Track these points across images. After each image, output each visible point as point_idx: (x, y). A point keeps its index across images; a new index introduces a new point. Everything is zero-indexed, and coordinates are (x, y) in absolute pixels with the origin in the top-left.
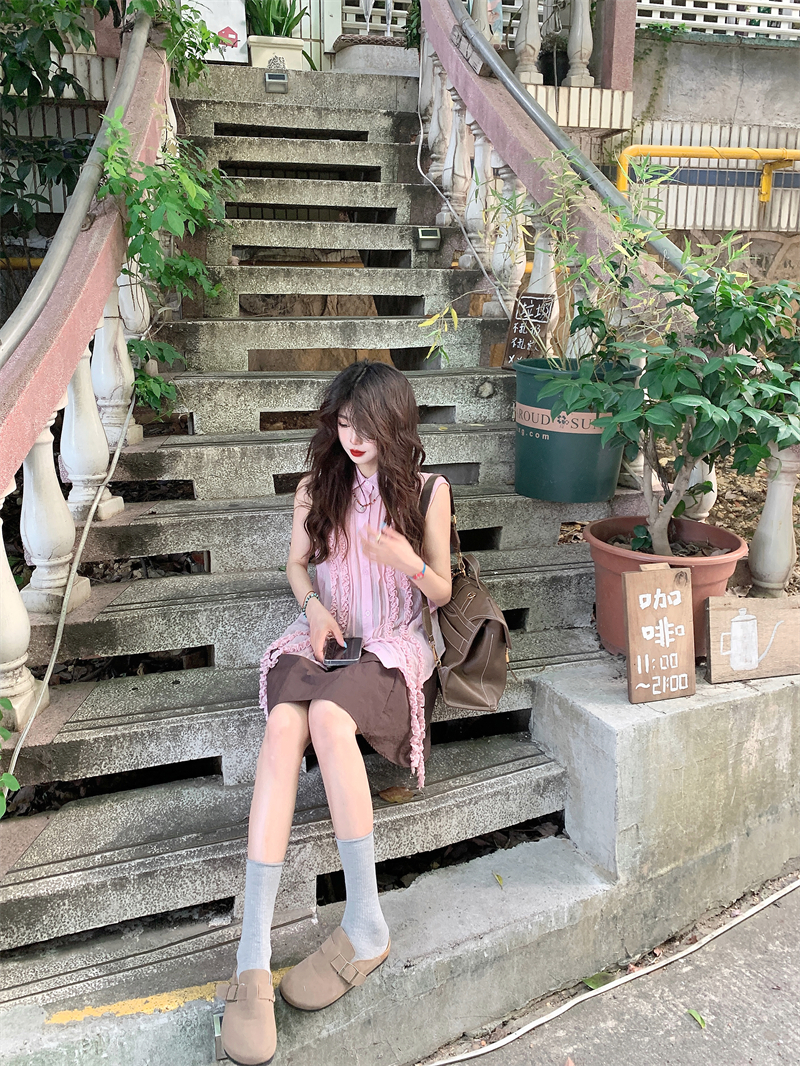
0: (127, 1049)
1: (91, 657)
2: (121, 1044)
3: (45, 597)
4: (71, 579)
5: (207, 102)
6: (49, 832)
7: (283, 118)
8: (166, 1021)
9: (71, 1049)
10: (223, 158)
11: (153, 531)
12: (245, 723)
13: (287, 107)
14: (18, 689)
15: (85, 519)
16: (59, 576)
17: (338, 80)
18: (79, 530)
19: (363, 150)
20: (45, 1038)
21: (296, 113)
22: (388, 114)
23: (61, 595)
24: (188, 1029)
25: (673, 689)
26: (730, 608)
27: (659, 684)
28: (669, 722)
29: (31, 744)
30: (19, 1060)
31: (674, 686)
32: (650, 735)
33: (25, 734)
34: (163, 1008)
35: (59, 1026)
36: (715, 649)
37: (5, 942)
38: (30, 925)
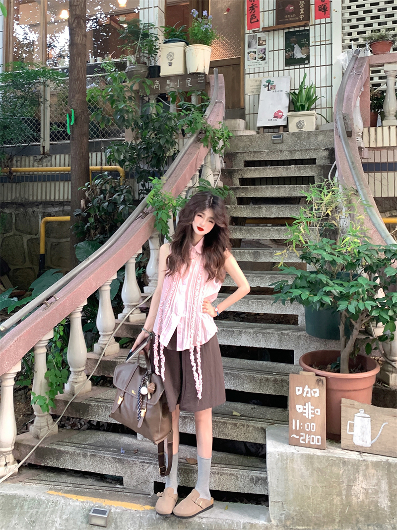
0: (64, 509)
2: (63, 506)
9: (48, 502)
20: (43, 496)
24: (84, 510)
25: (312, 443)
26: (354, 408)
27: (304, 438)
28: (299, 455)
29: (75, 401)
30: (33, 499)
31: (313, 441)
32: (289, 461)
33: (75, 396)
34: (79, 500)
35: (49, 494)
36: (344, 429)
37: (50, 464)
38: (57, 460)
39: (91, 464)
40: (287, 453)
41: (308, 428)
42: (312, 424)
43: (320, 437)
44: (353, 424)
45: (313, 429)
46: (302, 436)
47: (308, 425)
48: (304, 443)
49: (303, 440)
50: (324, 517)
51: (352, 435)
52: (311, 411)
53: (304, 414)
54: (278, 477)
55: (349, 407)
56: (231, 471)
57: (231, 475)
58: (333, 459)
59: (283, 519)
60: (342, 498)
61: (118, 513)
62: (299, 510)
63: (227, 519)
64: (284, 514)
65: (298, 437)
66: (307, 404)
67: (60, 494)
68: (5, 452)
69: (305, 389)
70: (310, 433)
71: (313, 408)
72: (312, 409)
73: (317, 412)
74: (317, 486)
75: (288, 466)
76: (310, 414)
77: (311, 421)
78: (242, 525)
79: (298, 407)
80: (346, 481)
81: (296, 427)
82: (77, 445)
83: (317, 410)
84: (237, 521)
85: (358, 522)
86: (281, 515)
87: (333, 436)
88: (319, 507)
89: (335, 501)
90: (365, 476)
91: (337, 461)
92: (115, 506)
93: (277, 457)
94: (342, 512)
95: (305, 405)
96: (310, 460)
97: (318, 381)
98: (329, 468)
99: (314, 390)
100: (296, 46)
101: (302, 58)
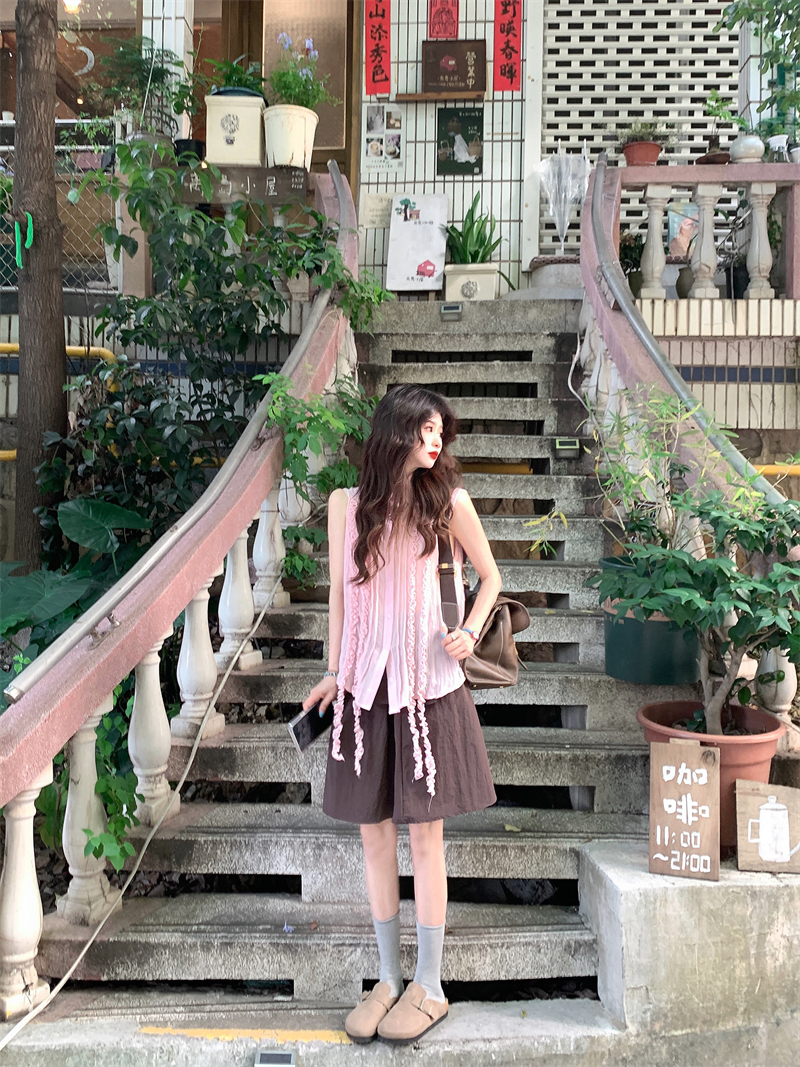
0: (190, 1063)
1: (215, 779)
2: (187, 1058)
3: (187, 725)
4: (209, 712)
5: (387, 333)
6: (166, 909)
7: (451, 343)
8: (221, 1048)
9: (151, 1053)
10: (392, 382)
11: (277, 681)
12: (319, 846)
13: (454, 335)
14: (157, 793)
15: (227, 668)
16: (200, 708)
17: (512, 306)
18: (220, 676)
19: (521, 369)
20: (135, 1040)
21: (463, 338)
22: (552, 335)
23: (199, 723)
25: (693, 869)
26: (758, 794)
27: (678, 860)
28: (677, 892)
29: (159, 837)
30: (115, 1052)
31: (695, 866)
32: (658, 904)
33: (156, 828)
34: (221, 1038)
35: (147, 1035)
36: (742, 835)
37: (123, 974)
38: (140, 964)
39: (221, 962)
40: (654, 890)
41: (685, 842)
42: (694, 834)
43: (708, 858)
44: (758, 824)
45: (695, 843)
46: (675, 856)
47: (685, 837)
48: (678, 868)
49: (676, 863)
50: (719, 1005)
51: (757, 844)
52: (691, 811)
53: (678, 817)
54: (641, 936)
55: (749, 794)
56: (525, 937)
57: (528, 943)
58: (735, 890)
59: (649, 1019)
60: (749, 964)
62: (677, 998)
63: (541, 1036)
64: (649, 1009)
65: (666, 859)
66: (684, 797)
67: (169, 1029)
68: (21, 963)
69: (680, 771)
70: (689, 851)
71: (696, 804)
72: (693, 807)
73: (704, 811)
74: (707, 944)
75: (657, 912)
76: (690, 815)
77: (694, 827)
78: (572, 1044)
79: (666, 802)
80: (756, 927)
81: (663, 839)
82: (183, 928)
83: (703, 807)
84: (562, 1036)
85: (775, 1007)
86: (645, 1012)
87: (728, 852)
88: (710, 989)
89: (738, 971)
90: (787, 913)
91: (742, 894)
93: (638, 898)
94: (750, 992)
95: (680, 799)
96: (695, 897)
97: (706, 755)
98: (728, 907)
99: (698, 771)
100: (459, 138)
101: (468, 162)
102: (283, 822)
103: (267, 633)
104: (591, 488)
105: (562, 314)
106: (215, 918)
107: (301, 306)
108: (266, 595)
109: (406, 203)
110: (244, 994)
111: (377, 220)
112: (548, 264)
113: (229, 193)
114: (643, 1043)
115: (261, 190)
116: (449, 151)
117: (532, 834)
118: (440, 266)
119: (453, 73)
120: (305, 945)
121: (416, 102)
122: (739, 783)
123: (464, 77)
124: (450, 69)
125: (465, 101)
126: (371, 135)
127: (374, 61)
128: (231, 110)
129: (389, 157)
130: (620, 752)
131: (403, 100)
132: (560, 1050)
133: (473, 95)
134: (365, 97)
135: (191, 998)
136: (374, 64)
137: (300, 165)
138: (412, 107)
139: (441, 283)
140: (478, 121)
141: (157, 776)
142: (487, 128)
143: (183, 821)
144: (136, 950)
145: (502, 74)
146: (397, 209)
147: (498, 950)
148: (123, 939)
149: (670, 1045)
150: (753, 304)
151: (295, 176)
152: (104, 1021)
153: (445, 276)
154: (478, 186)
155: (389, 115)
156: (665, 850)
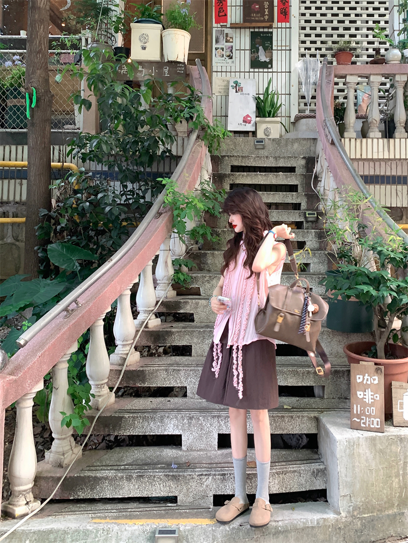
0: (119, 535)
1: (134, 386)
2: (117, 533)
3: (119, 358)
4: (131, 351)
5: (228, 156)
6: (106, 456)
7: (260, 162)
8: (137, 528)
9: (97, 531)
10: (231, 182)
11: (169, 333)
12: (191, 418)
13: (261, 157)
14: (102, 393)
15: (141, 327)
16: (126, 349)
17: (286, 142)
18: (137, 331)
20: (88, 525)
21: (265, 159)
22: (304, 158)
23: (126, 357)
24: (146, 532)
25: (372, 426)
26: (402, 388)
27: (364, 421)
28: (364, 439)
29: (103, 415)
30: (77, 531)
31: (373, 424)
32: (355, 446)
33: (101, 411)
34: (137, 523)
35: (95, 523)
36: (395, 408)
37: (82, 495)
38: (92, 489)
39: (136, 486)
40: (353, 438)
41: (368, 412)
42: (372, 408)
43: (379, 420)
44: (402, 402)
45: (373, 413)
46: (363, 419)
47: (368, 409)
48: (365, 426)
49: (364, 423)
50: (385, 503)
51: (402, 412)
52: (370, 397)
53: (364, 400)
54: (347, 465)
55: (398, 388)
56: (293, 468)
57: (295, 471)
58: (392, 437)
59: (351, 510)
60: (399, 479)
61: (189, 531)
62: (365, 500)
63: (301, 519)
64: (351, 505)
65: (359, 420)
66: (367, 390)
67: (108, 520)
68: (24, 491)
69: (365, 377)
70: (370, 416)
71: (373, 393)
72: (371, 395)
73: (376, 397)
74: (379, 468)
75: (355, 451)
76: (370, 399)
77: (372, 405)
78: (316, 522)
79: (358, 393)
80: (402, 458)
81: (357, 411)
82: (116, 468)
83: (376, 395)
84: (311, 519)
86: (349, 507)
87: (389, 416)
88: (381, 495)
89: (394, 483)
91: (396, 440)
92: (184, 524)
93: (346, 444)
94: (400, 496)
95: (365, 391)
96: (373, 442)
97: (377, 370)
98: (389, 447)
99: (374, 378)
100: (261, 48)
101: (265, 61)
102: (172, 406)
103: (164, 310)
104: (322, 235)
105: (308, 146)
106: (134, 461)
107: (183, 139)
108: (163, 292)
109: (236, 83)
110: (150, 503)
111: (222, 91)
112: (302, 118)
113: (143, 75)
114: (348, 520)
115: (161, 74)
116: (256, 55)
117: (297, 410)
118: (253, 118)
119: (257, 12)
120: (184, 476)
121: (240, 28)
122: (393, 383)
123: (263, 15)
124: (256, 10)
125: (264, 28)
126: (217, 46)
127: (219, 5)
128: (144, 31)
129: (227, 58)
130: (336, 369)
131: (234, 26)
132: (310, 524)
133: (268, 24)
134: (215, 25)
135: (120, 506)
136: (219, 7)
137: (182, 61)
138: (238, 30)
139: (254, 127)
140: (270, 39)
141: (102, 385)
142: (274, 43)
143: (116, 407)
144: (89, 482)
145: (281, 13)
146: (232, 86)
147: (280, 475)
148: (82, 475)
149: (362, 521)
150: (397, 140)
151: (179, 67)
152: (72, 517)
153: (256, 124)
154: (270, 74)
155: (227, 34)
156: (358, 416)
